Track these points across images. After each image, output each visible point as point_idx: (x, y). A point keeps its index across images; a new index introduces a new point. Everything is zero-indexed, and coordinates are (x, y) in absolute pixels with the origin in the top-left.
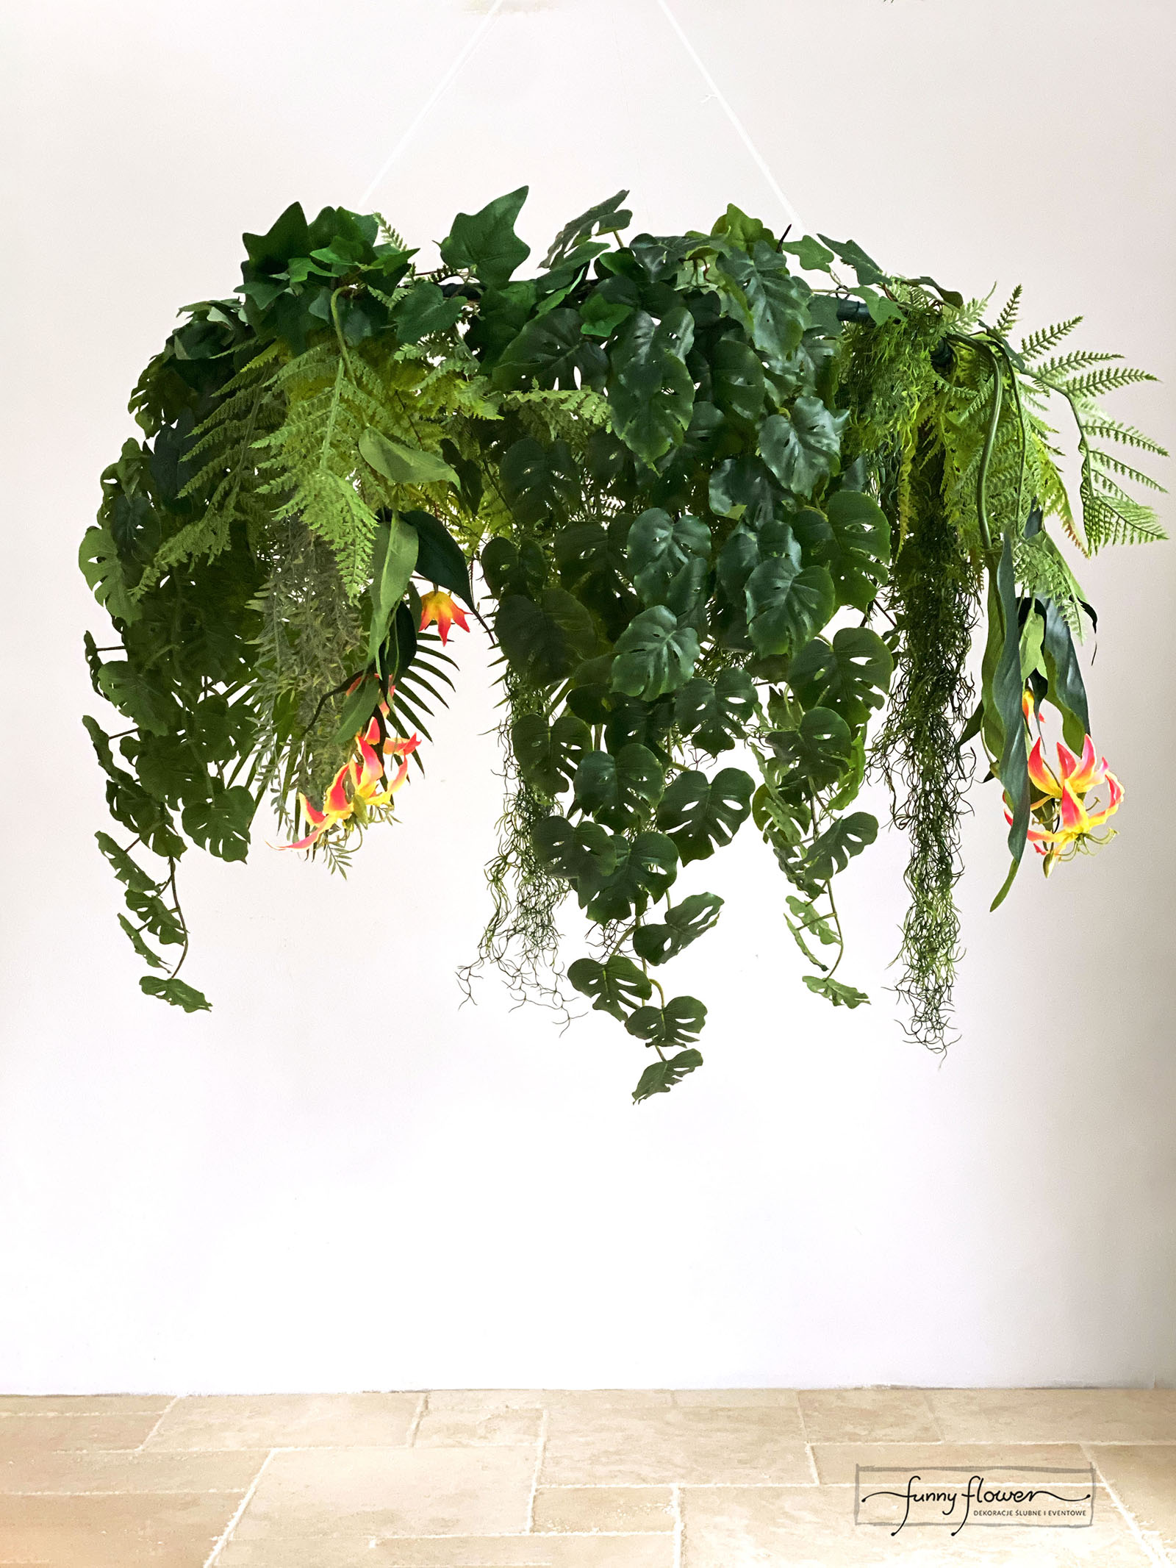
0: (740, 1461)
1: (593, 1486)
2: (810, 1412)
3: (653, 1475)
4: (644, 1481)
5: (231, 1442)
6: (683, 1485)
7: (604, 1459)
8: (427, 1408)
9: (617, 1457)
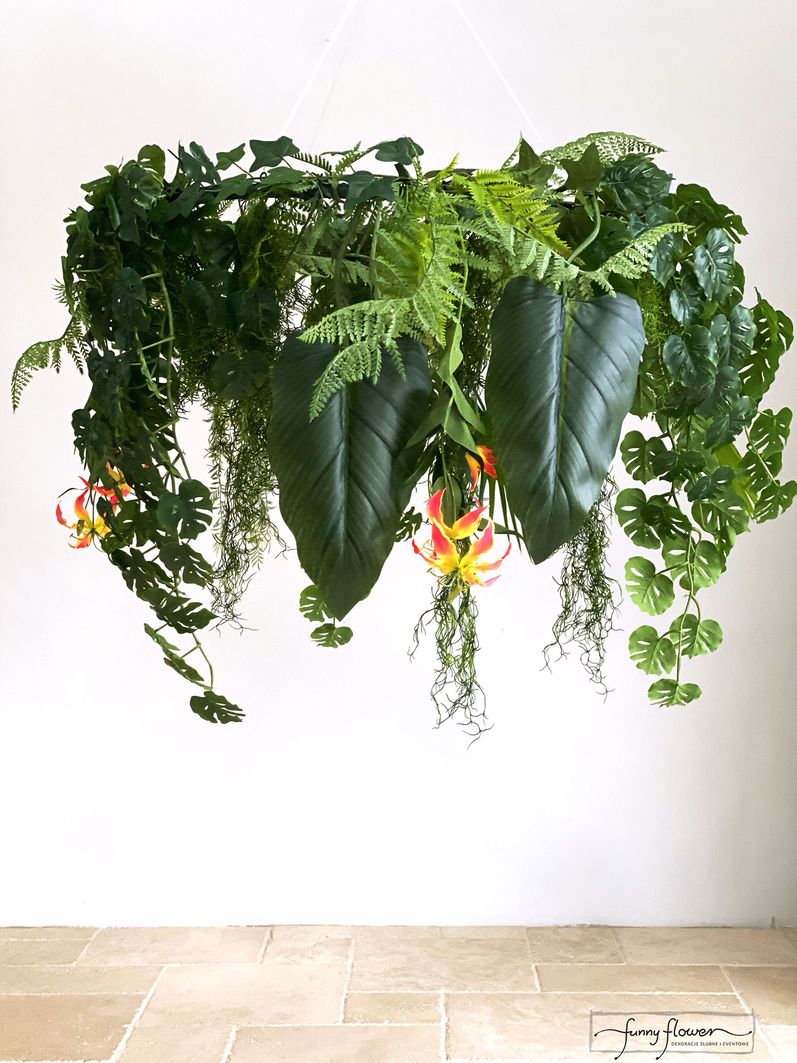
0: (486, 976)
1: (386, 992)
2: (535, 943)
3: (428, 985)
4: (421, 988)
5: (137, 960)
6: (448, 991)
7: (394, 974)
8: (272, 937)
9: (402, 972)
